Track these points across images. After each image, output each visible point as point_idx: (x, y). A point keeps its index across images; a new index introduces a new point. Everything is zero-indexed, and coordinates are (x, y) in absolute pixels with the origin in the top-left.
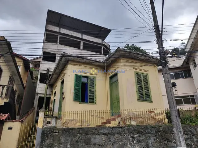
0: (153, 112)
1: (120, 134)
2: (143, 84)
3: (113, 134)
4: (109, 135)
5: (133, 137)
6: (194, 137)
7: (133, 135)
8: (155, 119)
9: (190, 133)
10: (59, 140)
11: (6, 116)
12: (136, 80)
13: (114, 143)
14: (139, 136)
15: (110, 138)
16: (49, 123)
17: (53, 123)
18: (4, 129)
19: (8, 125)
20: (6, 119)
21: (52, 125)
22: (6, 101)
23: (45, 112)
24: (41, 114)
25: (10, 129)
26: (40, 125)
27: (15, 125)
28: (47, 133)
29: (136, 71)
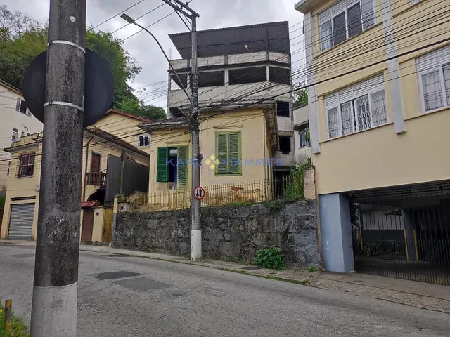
0: (241, 189)
1: (169, 218)
2: (228, 150)
3: (164, 218)
4: (160, 220)
5: (179, 222)
6: (229, 220)
7: (179, 219)
8: (240, 198)
9: (226, 215)
10: (127, 225)
11: (94, 203)
12: (216, 146)
13: (164, 227)
15: (161, 222)
16: (122, 208)
17: (126, 208)
18: (95, 214)
19: (97, 211)
20: (94, 205)
21: (125, 210)
22: (97, 188)
23: (119, 197)
24: (116, 200)
25: (98, 214)
26: (115, 211)
27: (100, 211)
28: (120, 217)
29: (219, 131)
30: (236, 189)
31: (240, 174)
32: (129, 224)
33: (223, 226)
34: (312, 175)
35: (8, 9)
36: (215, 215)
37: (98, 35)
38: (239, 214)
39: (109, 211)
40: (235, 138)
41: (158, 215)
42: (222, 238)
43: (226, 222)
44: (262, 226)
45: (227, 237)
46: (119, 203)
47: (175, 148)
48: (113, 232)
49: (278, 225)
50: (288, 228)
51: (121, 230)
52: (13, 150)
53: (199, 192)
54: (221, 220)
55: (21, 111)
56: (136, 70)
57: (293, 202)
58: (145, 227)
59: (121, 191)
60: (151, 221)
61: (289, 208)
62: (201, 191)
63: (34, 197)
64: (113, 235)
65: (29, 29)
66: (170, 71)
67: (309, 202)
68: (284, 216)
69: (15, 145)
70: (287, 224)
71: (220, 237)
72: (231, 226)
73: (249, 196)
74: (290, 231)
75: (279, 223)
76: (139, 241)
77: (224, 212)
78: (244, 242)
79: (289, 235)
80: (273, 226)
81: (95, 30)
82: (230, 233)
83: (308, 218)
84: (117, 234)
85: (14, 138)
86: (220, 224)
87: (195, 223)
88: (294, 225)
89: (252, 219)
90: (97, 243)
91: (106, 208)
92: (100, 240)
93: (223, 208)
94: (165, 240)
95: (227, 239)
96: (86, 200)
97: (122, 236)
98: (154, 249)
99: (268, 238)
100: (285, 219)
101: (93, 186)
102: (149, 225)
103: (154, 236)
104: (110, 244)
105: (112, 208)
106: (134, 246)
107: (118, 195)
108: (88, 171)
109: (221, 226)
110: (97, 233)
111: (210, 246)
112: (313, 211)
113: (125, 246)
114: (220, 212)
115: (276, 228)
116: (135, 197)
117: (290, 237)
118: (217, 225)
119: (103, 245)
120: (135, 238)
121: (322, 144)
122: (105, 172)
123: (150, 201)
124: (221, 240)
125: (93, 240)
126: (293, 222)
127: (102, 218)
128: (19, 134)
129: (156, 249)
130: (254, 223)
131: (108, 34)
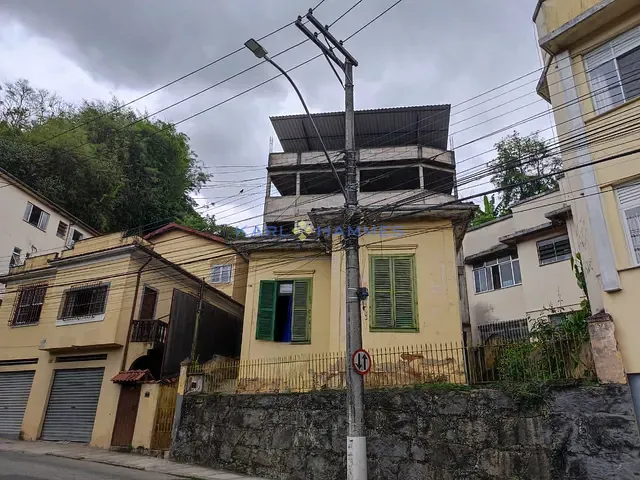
0: (421, 357)
1: (289, 408)
2: (392, 285)
3: (278, 408)
4: (270, 410)
5: (308, 416)
6: (420, 419)
7: (309, 411)
9: (412, 408)
10: (202, 418)
11: (141, 375)
12: (370, 280)
13: (277, 425)
14: (319, 414)
15: (271, 415)
16: (194, 385)
17: (200, 385)
18: (143, 394)
19: (146, 388)
20: (142, 379)
21: (198, 389)
22: (150, 347)
23: (189, 365)
24: (183, 370)
25: (147, 395)
26: (181, 390)
27: (152, 389)
28: (189, 403)
29: (375, 253)
30: (408, 357)
31: (417, 330)
32: (207, 416)
33: (407, 430)
34: (611, 333)
35: (30, 85)
36: (388, 406)
37: (154, 127)
38: (443, 406)
39: (168, 390)
40: (404, 266)
41: (265, 402)
42: (405, 455)
43: (413, 422)
44: (501, 436)
45: (419, 453)
46: (188, 376)
47: (290, 282)
48: (175, 430)
49: (537, 434)
50: (566, 441)
51: (191, 427)
52: (11, 280)
53: (362, 360)
54: (402, 417)
55: (30, 222)
56: (203, 178)
57: (570, 387)
58: (239, 423)
59: (193, 354)
60: (253, 412)
61: (562, 399)
62: (364, 358)
63: (35, 361)
64: (174, 437)
65: (56, 114)
66: (270, 169)
67: (611, 389)
68: (552, 416)
69: (15, 270)
70: (563, 435)
71: (400, 451)
72: (425, 430)
73: (435, 371)
74: (573, 448)
75: (540, 429)
76: (226, 451)
77: (408, 401)
78: (459, 466)
79: (570, 459)
80: (528, 436)
81: (150, 119)
82: (425, 444)
83: (616, 423)
84: (181, 434)
85: (13, 261)
86: (402, 424)
87: (354, 421)
88: (580, 435)
89: (473, 419)
90: (141, 451)
91: (163, 384)
92: (147, 445)
93: (404, 393)
94: (279, 453)
95: (417, 457)
96: (127, 369)
97: (192, 439)
98: (256, 467)
99: (518, 463)
100: (555, 423)
101: (142, 344)
102: (247, 420)
103: (256, 442)
104: (167, 454)
105: (174, 384)
106: (214, 461)
107: (187, 361)
108: (136, 318)
109: (402, 430)
110: (143, 431)
111: (378, 471)
112: (624, 407)
113: (197, 460)
114: (398, 400)
115: (534, 440)
116: (214, 365)
117: (574, 463)
118: (394, 427)
119: (152, 453)
120: (217, 443)
121: (623, 274)
122: (166, 320)
123: (243, 374)
124: (403, 460)
125: (135, 444)
126: (577, 430)
127: (155, 402)
128: (23, 258)
129: (260, 470)
130: (480, 427)
131: (170, 126)
